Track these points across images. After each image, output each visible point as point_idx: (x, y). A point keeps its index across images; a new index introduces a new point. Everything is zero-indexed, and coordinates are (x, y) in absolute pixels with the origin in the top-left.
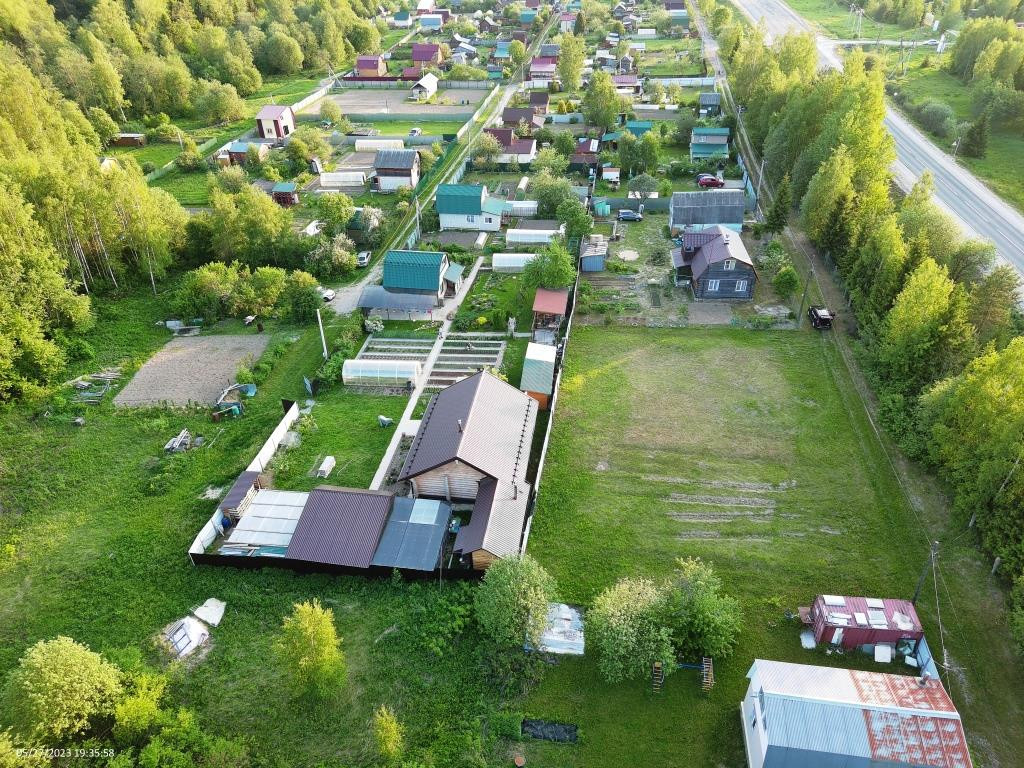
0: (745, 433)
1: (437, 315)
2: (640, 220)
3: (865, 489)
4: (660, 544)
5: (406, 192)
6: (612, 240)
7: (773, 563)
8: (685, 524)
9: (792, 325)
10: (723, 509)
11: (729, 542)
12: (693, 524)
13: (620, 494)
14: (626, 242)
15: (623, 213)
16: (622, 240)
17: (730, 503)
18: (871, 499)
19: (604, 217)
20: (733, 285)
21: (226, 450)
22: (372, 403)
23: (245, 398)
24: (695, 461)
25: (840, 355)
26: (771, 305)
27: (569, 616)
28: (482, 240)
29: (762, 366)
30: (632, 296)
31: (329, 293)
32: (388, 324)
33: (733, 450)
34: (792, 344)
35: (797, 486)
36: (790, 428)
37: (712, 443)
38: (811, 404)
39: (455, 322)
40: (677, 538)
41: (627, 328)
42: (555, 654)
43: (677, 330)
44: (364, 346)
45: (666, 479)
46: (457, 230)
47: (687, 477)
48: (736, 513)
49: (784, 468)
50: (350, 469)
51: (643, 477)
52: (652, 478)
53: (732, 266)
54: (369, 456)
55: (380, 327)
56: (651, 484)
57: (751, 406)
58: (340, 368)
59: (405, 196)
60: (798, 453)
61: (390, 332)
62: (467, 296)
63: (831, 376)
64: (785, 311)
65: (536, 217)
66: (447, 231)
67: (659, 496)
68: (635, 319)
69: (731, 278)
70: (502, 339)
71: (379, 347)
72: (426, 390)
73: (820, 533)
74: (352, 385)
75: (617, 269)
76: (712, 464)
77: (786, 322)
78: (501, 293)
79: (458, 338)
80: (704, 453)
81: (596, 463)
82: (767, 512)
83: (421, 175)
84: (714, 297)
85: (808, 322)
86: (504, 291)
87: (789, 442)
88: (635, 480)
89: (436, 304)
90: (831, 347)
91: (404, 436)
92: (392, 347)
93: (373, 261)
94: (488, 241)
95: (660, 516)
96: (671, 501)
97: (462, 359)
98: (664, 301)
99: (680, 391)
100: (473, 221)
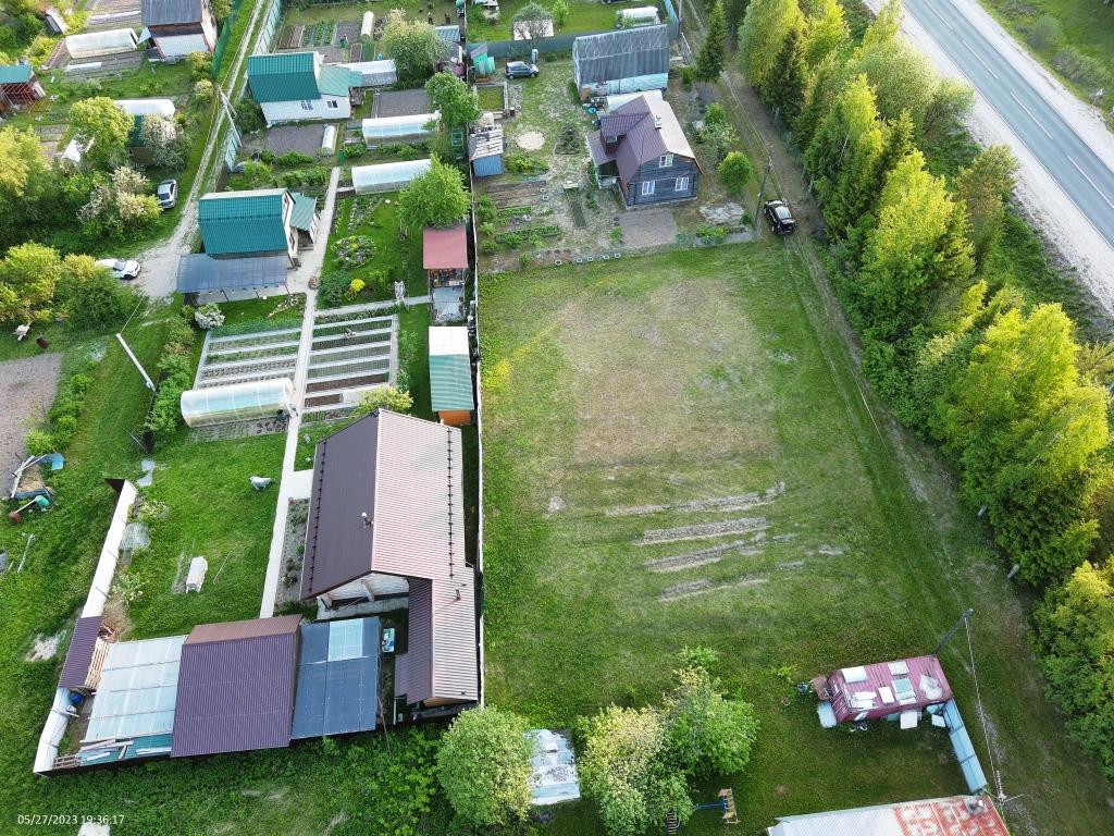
0: (716, 420)
1: (297, 283)
2: (536, 74)
3: (861, 479)
4: (644, 613)
5: (202, 63)
6: (505, 117)
7: (775, 613)
8: (668, 574)
9: (747, 236)
10: (707, 543)
11: (722, 591)
12: (677, 573)
13: (584, 544)
14: (524, 117)
15: (513, 69)
16: (519, 115)
17: (714, 531)
18: (869, 495)
19: (487, 76)
20: (673, 183)
21: (45, 572)
22: (236, 451)
23: (51, 474)
24: (665, 474)
25: (808, 274)
26: (720, 203)
27: (553, 746)
28: (330, 138)
29: (723, 306)
30: (547, 214)
31: (130, 266)
32: (229, 309)
33: (707, 449)
34: (751, 264)
35: (787, 491)
36: (767, 401)
37: (680, 444)
38: (785, 359)
39: (322, 293)
40: (663, 599)
41: (550, 269)
42: (546, 806)
43: (613, 263)
44: (204, 355)
45: (634, 509)
46: (292, 123)
47: (659, 501)
48: (724, 546)
49: (768, 464)
50: (230, 569)
51: (608, 513)
52: (618, 511)
53: (669, 162)
54: (251, 543)
55: (220, 319)
56: (618, 520)
57: (718, 373)
58: (178, 406)
59: (202, 70)
60: (781, 438)
61: (234, 327)
62: (329, 243)
63: (803, 308)
64: (738, 212)
65: (397, 87)
66: (277, 125)
67: (631, 537)
68: (558, 252)
69: (668, 177)
70: (391, 311)
71: (224, 352)
72: (306, 418)
73: (820, 556)
74: (201, 425)
75: (520, 169)
76: (685, 476)
77: (742, 230)
78: (374, 230)
79: (331, 319)
80: (674, 460)
81: (547, 500)
82: (758, 537)
83: (218, 24)
84: (650, 201)
85: (766, 225)
86: (379, 227)
87: (770, 424)
88: (599, 519)
89: (290, 265)
90: (798, 263)
91: (291, 502)
92: (245, 350)
93: (182, 193)
94: (340, 138)
95: (637, 569)
96: (646, 542)
97: (344, 356)
98: (588, 215)
99: (630, 363)
100: (311, 108)
